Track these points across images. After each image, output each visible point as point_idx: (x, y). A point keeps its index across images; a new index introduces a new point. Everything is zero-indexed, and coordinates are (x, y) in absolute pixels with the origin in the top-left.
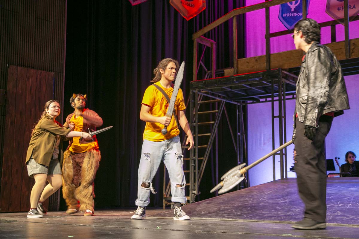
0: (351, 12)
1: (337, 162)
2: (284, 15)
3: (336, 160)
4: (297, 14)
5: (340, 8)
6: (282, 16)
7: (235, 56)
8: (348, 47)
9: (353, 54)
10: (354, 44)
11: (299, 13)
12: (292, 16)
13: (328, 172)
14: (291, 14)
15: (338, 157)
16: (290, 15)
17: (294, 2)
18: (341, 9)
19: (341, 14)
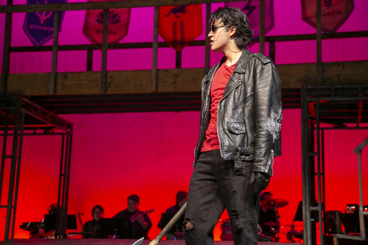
0: (111, 38)
1: (80, 219)
2: (31, 26)
3: (79, 217)
4: (47, 28)
6: (28, 26)
8: (104, 80)
9: (109, 89)
10: (111, 77)
11: (49, 28)
13: (68, 231)
15: (81, 212)
17: (44, 13)
18: (100, 32)
19: (99, 39)
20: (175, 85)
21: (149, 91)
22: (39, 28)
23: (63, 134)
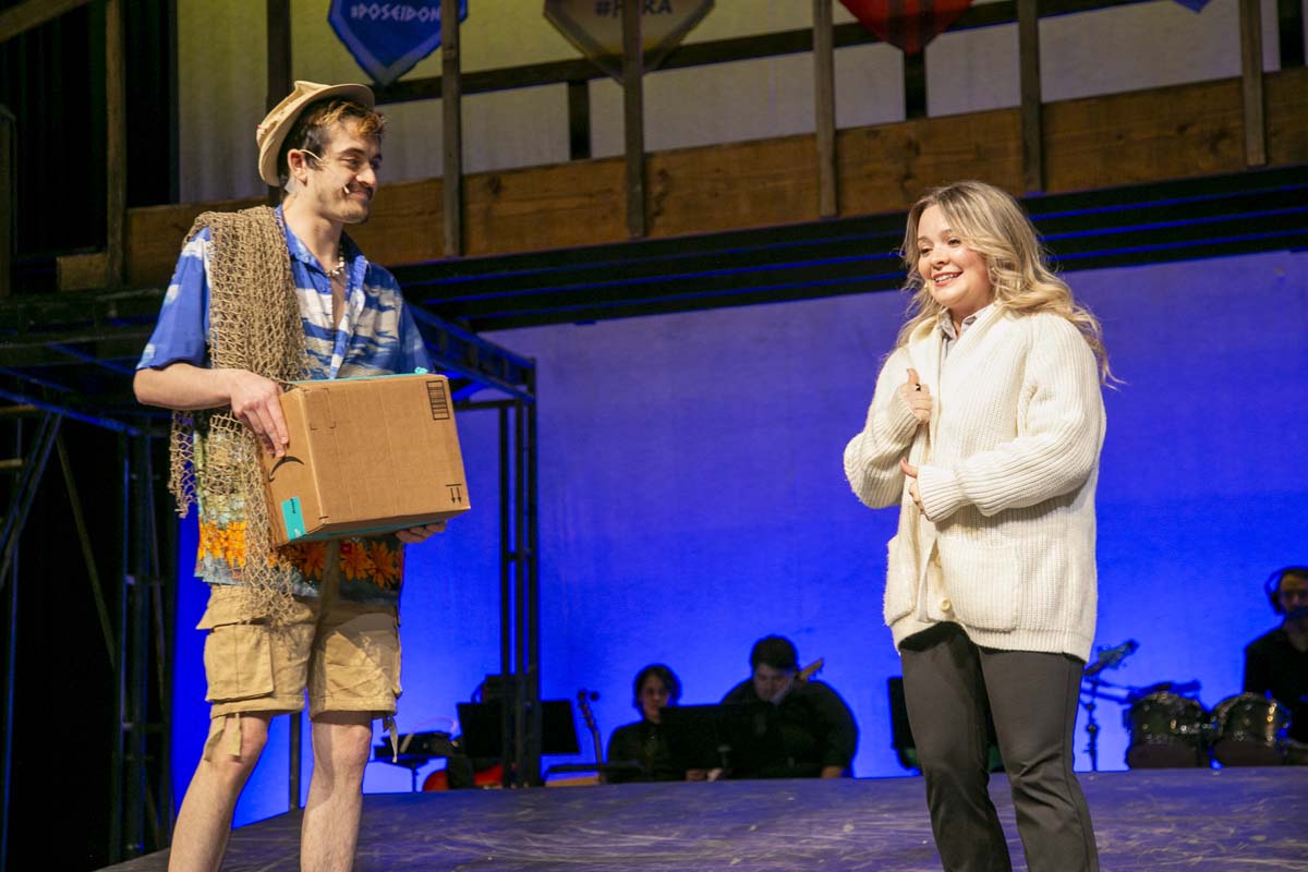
0: (654, 29)
1: (587, 715)
2: (358, 11)
4: (417, 9)
5: (608, 4)
6: (346, 13)
7: (116, 194)
8: (639, 188)
9: (659, 221)
10: (663, 173)
11: (425, 9)
12: (391, 17)
13: (548, 761)
14: (390, 10)
15: (590, 689)
16: (382, 14)
18: (612, 7)
19: (609, 34)
20: (909, 183)
21: (810, 216)
22: (386, 15)
23: (502, 406)
